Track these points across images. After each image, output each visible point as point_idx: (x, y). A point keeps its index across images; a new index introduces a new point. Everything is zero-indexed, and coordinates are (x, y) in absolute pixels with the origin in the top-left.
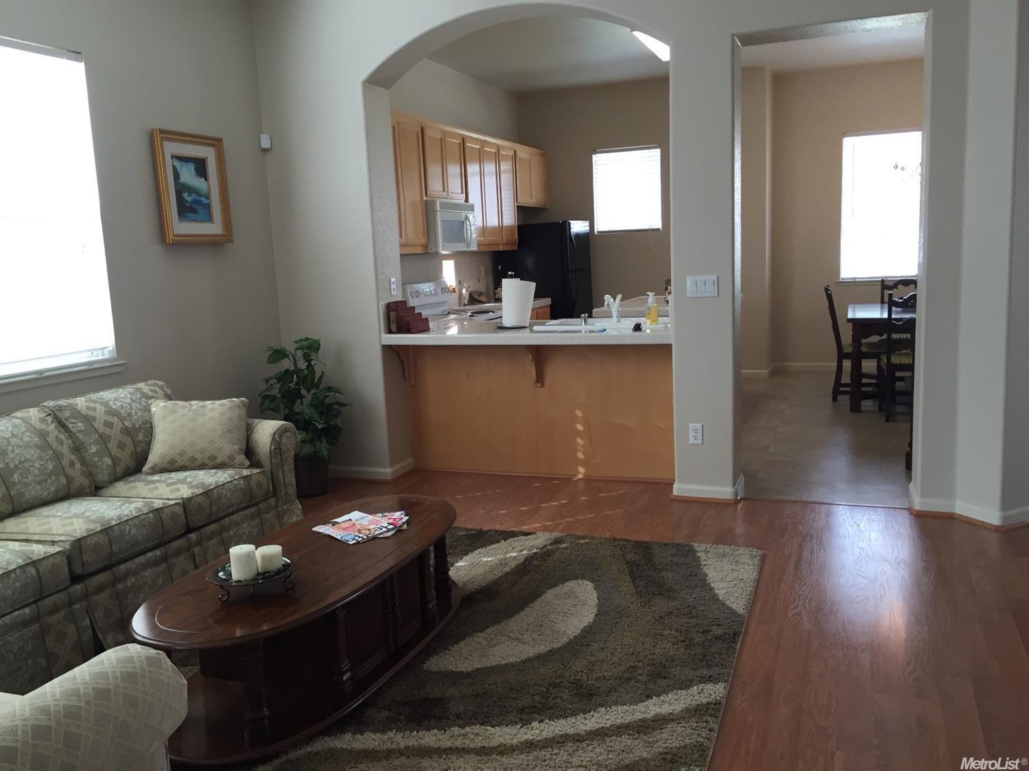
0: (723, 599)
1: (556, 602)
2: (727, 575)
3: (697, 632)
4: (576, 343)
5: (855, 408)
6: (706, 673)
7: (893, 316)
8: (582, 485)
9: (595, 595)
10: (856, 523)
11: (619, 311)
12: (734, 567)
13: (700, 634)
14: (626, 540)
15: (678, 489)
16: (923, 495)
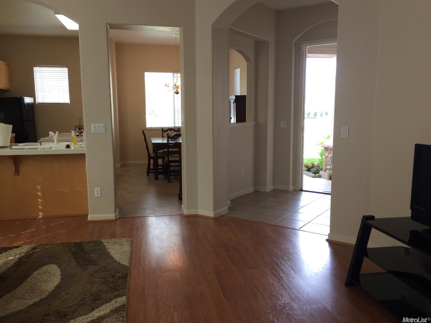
0: (119, 261)
1: (39, 277)
2: (119, 251)
3: (110, 277)
4: (37, 154)
5: (157, 178)
6: (117, 294)
7: (169, 142)
8: (41, 221)
9: (59, 270)
10: (165, 222)
11: (58, 139)
12: (121, 247)
13: (111, 278)
14: (69, 243)
15: (90, 217)
16: (188, 209)
